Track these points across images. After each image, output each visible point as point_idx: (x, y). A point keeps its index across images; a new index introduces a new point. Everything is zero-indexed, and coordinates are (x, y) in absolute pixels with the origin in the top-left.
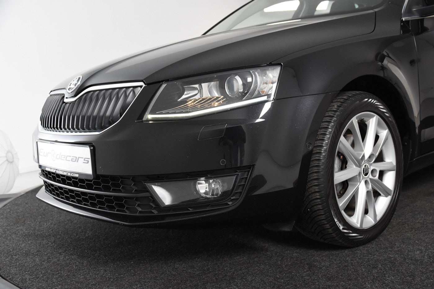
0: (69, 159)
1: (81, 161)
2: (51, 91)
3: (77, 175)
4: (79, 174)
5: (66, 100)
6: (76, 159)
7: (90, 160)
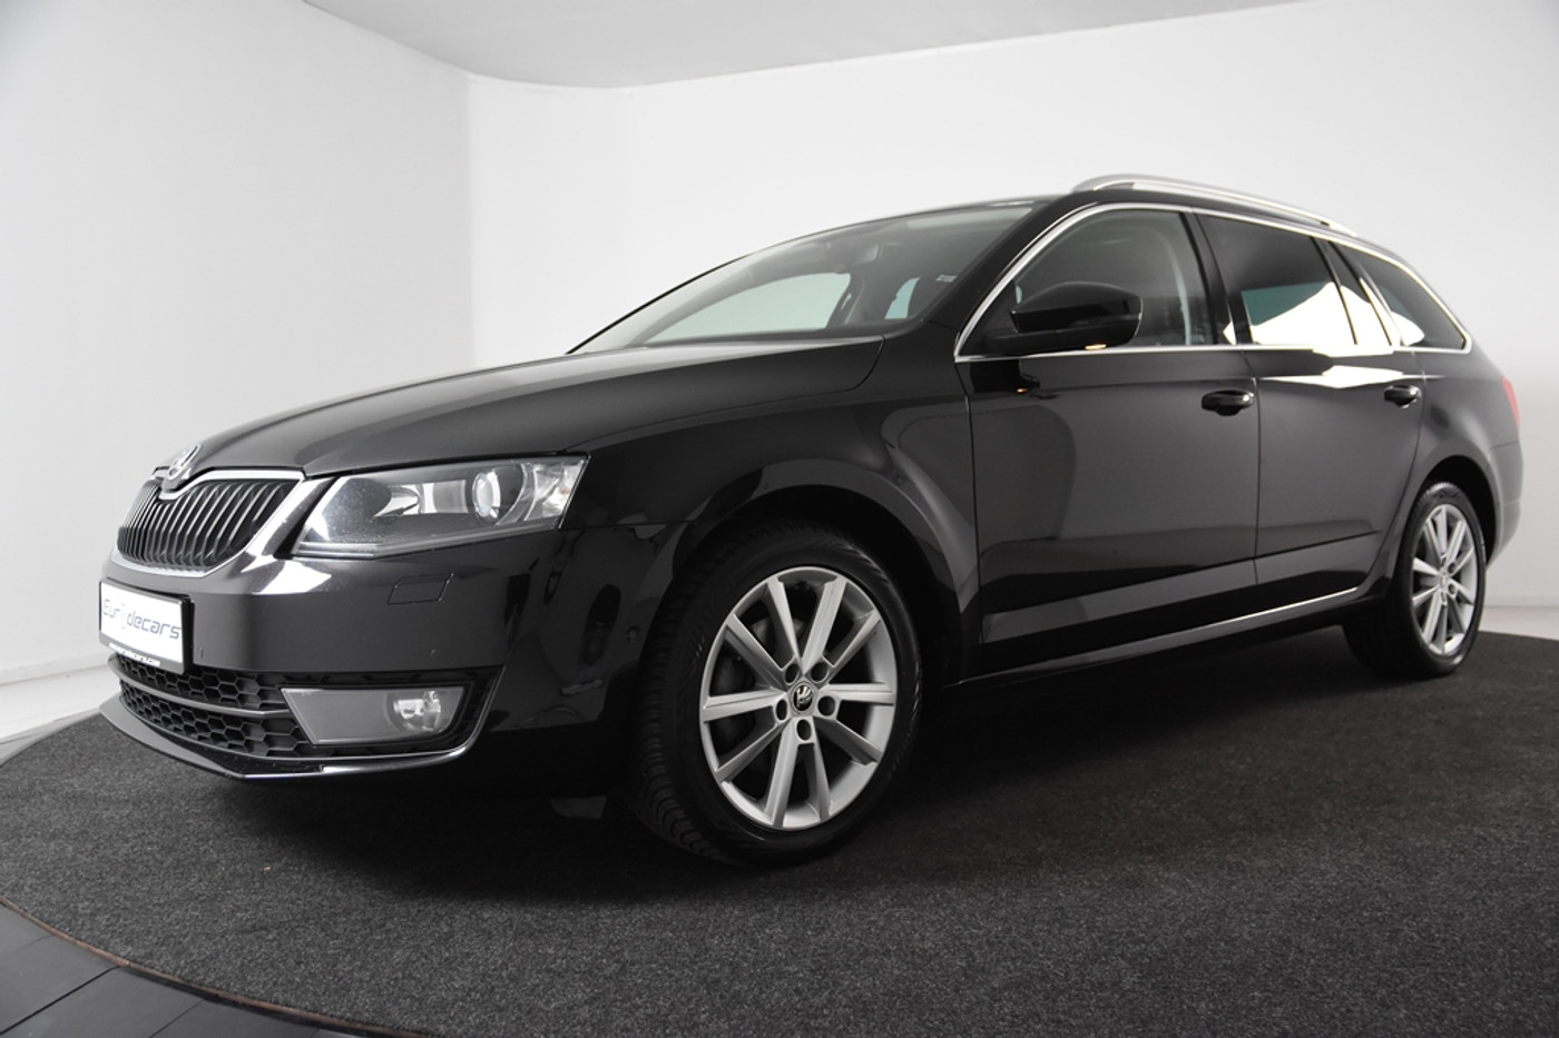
0: (148, 625)
1: (167, 631)
2: (157, 469)
3: (156, 664)
4: (161, 660)
5: (164, 496)
6: (158, 628)
7: (180, 632)
